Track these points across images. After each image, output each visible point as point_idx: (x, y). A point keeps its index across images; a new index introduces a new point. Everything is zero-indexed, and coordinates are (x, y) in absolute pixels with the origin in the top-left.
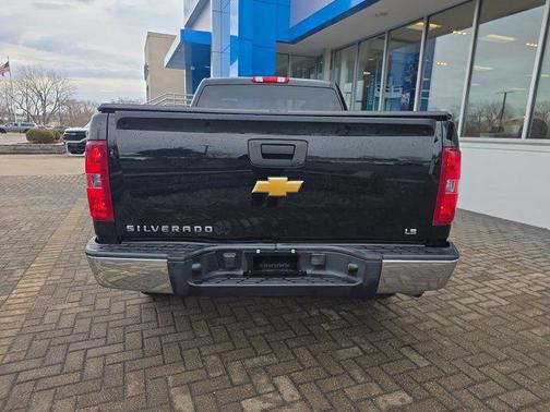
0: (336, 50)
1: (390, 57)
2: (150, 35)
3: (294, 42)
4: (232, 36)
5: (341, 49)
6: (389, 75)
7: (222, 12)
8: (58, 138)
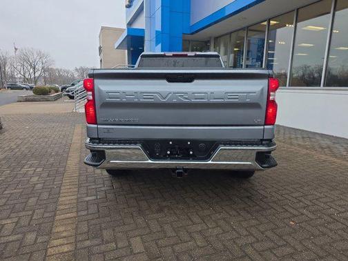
0: (217, 38)
1: (249, 40)
2: (103, 28)
3: (192, 34)
4: (157, 31)
5: (220, 37)
6: (248, 52)
7: (151, 17)
8: (50, 92)
